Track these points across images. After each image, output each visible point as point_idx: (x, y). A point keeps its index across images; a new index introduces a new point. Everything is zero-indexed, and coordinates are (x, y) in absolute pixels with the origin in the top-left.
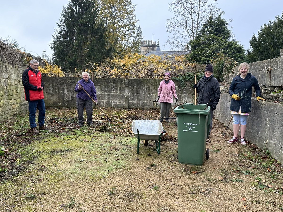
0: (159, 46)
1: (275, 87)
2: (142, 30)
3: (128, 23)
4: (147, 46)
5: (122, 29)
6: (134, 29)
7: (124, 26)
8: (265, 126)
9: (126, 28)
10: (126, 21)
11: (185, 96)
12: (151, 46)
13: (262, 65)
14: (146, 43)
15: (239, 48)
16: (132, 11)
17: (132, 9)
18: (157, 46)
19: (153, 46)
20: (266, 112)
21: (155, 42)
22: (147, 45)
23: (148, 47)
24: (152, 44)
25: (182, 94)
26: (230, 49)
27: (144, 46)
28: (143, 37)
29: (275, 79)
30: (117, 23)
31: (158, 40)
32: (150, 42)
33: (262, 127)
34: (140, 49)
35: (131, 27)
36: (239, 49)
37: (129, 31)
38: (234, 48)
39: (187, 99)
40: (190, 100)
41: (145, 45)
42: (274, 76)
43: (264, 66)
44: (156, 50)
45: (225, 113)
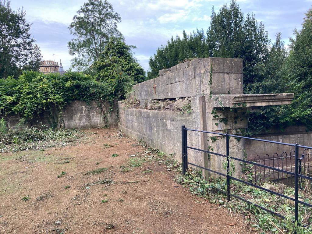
0: (62, 67)
1: (159, 100)
2: (40, 49)
3: (23, 42)
4: (48, 67)
5: (15, 48)
6: (31, 49)
7: (19, 46)
8: (154, 130)
9: (21, 48)
10: (20, 40)
11: (93, 115)
12: (53, 67)
13: (150, 83)
14: (46, 64)
15: (140, 69)
16: (27, 30)
17: (26, 27)
18: (60, 67)
19: (56, 67)
20: (153, 119)
21: (57, 62)
22: (47, 65)
23: (50, 68)
24: (53, 64)
25: (89, 113)
26: (133, 70)
27: (45, 67)
28: (42, 57)
29: (158, 94)
30: (9, 42)
31: (61, 60)
32: (51, 62)
33: (152, 131)
34: (39, 69)
35: (27, 47)
36: (140, 71)
37: (26, 50)
38: (135, 70)
39: (95, 118)
40: (98, 118)
41: (46, 65)
42: (158, 92)
43: (151, 84)
44: (59, 71)
45: (128, 125)
